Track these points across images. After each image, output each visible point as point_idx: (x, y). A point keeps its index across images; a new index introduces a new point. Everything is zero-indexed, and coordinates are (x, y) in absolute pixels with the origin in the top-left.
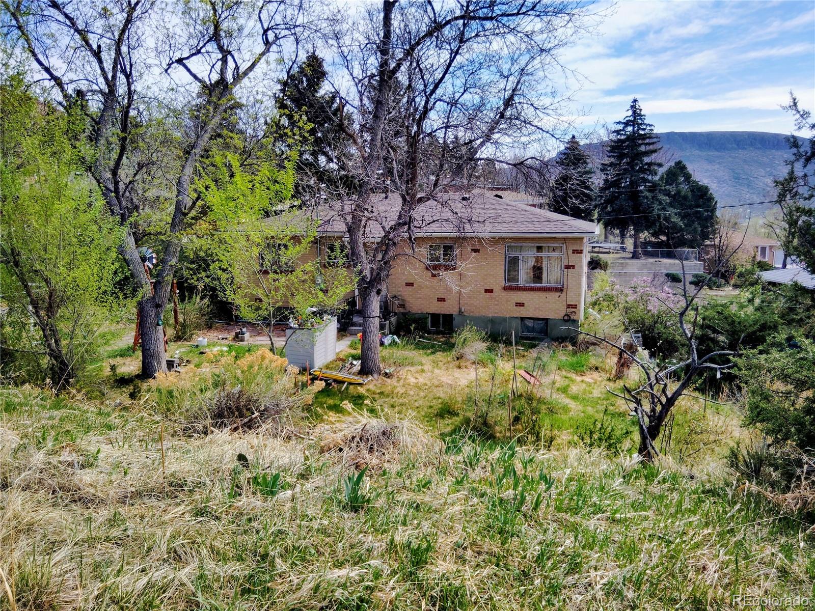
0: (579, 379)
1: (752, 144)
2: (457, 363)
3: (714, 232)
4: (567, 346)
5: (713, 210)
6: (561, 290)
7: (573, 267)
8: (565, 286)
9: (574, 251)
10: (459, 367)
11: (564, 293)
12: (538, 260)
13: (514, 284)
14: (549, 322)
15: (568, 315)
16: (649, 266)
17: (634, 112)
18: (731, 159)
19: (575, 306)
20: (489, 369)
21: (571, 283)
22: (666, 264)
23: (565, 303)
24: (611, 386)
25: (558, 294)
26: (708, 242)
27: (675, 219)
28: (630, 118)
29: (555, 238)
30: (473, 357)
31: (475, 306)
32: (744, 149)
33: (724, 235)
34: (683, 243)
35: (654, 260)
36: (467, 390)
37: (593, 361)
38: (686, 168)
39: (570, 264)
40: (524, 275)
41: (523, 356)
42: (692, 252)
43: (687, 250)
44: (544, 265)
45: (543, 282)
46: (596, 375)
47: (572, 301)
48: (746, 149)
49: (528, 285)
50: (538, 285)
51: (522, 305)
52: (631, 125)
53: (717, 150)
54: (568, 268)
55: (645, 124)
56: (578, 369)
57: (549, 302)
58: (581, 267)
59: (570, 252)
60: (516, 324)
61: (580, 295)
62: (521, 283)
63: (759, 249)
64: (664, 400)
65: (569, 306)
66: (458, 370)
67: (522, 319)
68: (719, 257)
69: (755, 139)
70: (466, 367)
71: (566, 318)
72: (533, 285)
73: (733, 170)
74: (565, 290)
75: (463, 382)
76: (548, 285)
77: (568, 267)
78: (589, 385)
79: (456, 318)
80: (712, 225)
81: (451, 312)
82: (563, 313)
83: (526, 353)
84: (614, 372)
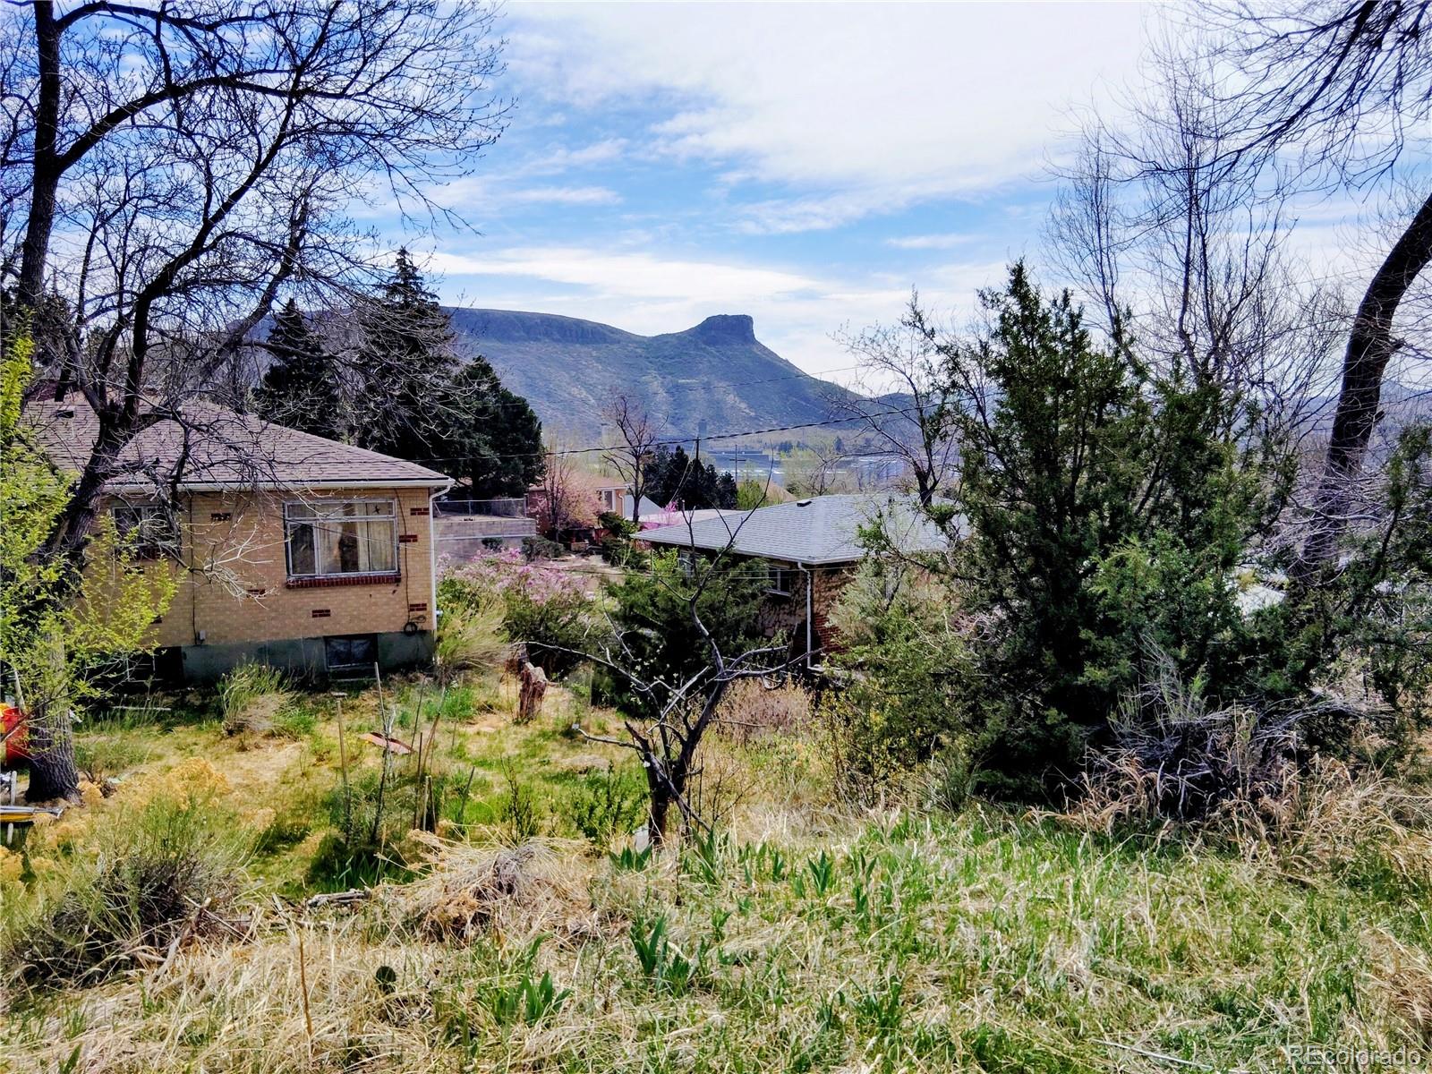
0: (471, 730)
1: (547, 334)
2: (235, 741)
3: (541, 471)
4: (417, 679)
5: (536, 436)
6: (396, 580)
7: (414, 538)
8: (403, 572)
9: (414, 512)
10: (243, 749)
11: (402, 586)
12: (349, 528)
13: (306, 576)
14: (380, 641)
15: (412, 624)
16: (455, 528)
17: (404, 270)
18: (519, 355)
19: (423, 607)
20: (306, 742)
21: (413, 566)
22: (481, 524)
23: (405, 603)
24: (525, 732)
25: (391, 588)
26: (534, 487)
27: (486, 452)
28: (399, 281)
29: (377, 489)
30: (267, 726)
31: (228, 625)
32: (537, 340)
33: (558, 474)
34: (498, 489)
35: (462, 518)
36: (286, 790)
37: (480, 696)
38: (491, 369)
39: (409, 533)
40: (324, 558)
41: (353, 708)
42: (517, 503)
43: (506, 499)
44: (359, 538)
45: (361, 566)
46: (491, 718)
47: (415, 598)
48: (539, 340)
49: (333, 575)
50: (352, 574)
51: (324, 613)
52: (400, 293)
53: (500, 339)
54: (405, 541)
55: (424, 293)
56: (461, 713)
57: (375, 604)
58: (428, 537)
59: (407, 512)
60: (318, 651)
61: (429, 586)
62: (319, 573)
63: (603, 495)
64: (684, 734)
65: (412, 608)
66: (244, 755)
67: (327, 640)
68: (554, 510)
69: (550, 325)
70: (257, 747)
71: (409, 629)
72: (343, 575)
73: (524, 372)
74: (403, 580)
75: (269, 776)
76: (372, 574)
77: (405, 539)
78: (491, 737)
79: (189, 653)
80: (539, 459)
81: (176, 643)
82: (404, 620)
83: (357, 702)
84: (517, 708)
